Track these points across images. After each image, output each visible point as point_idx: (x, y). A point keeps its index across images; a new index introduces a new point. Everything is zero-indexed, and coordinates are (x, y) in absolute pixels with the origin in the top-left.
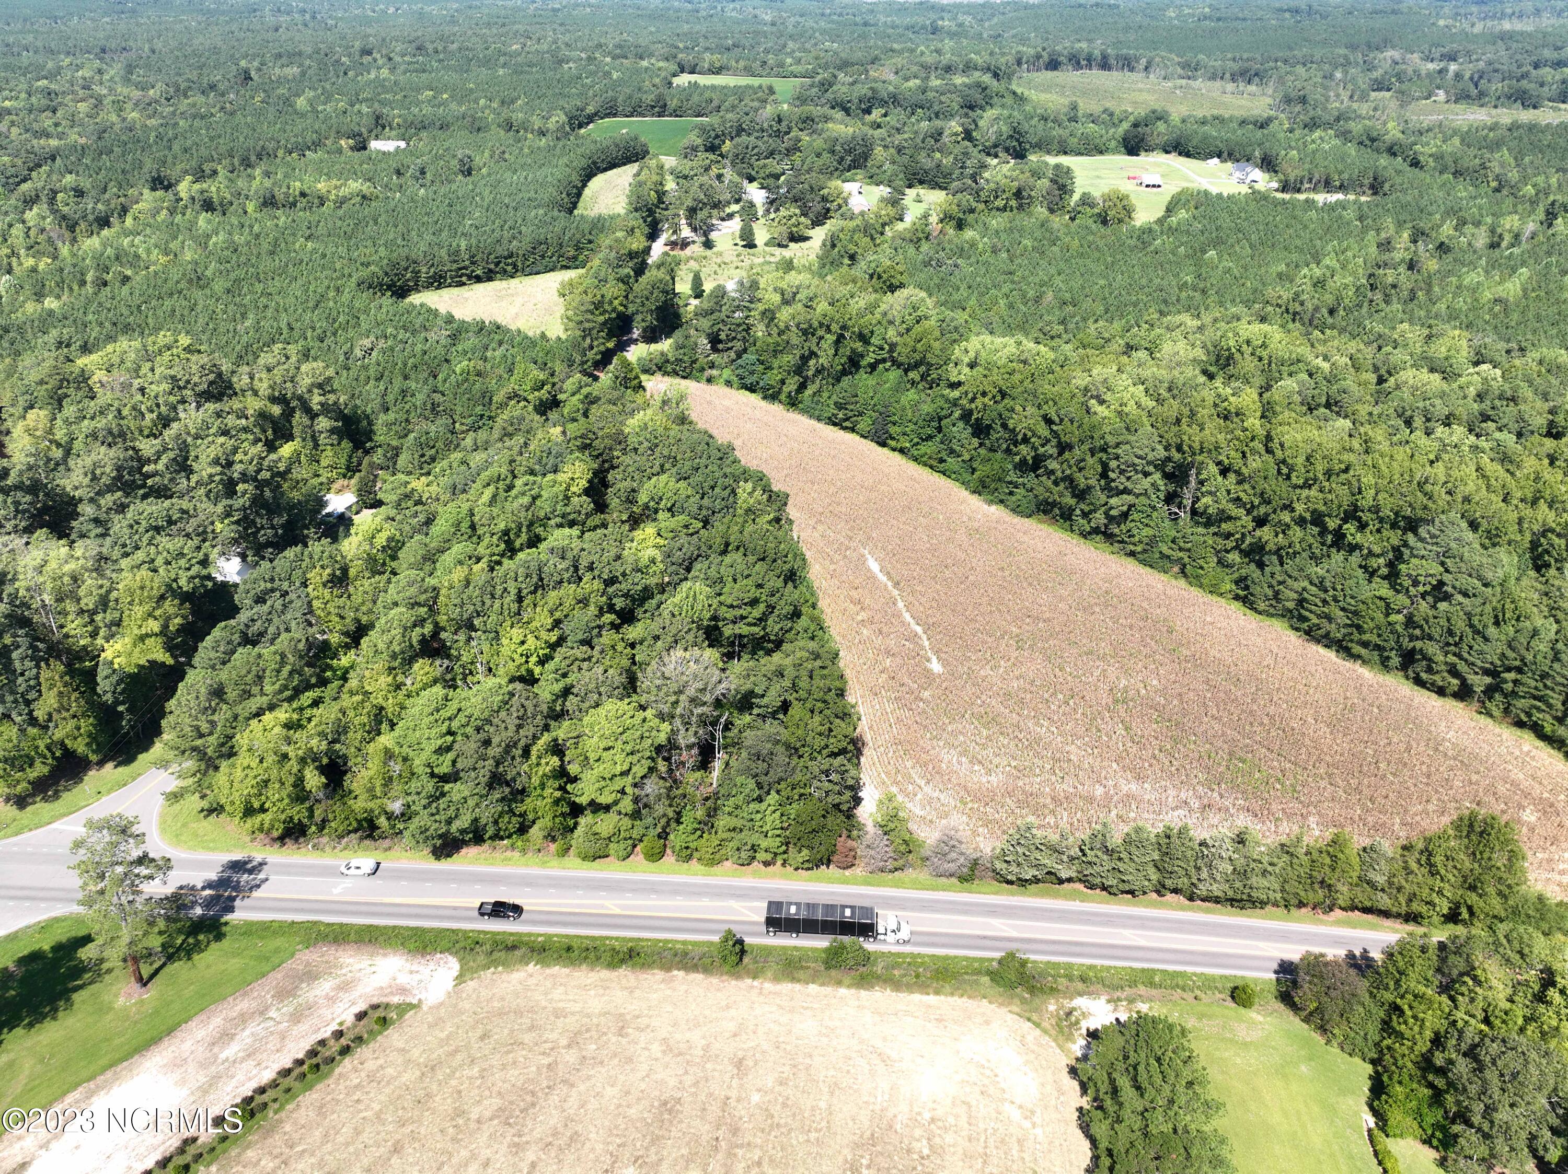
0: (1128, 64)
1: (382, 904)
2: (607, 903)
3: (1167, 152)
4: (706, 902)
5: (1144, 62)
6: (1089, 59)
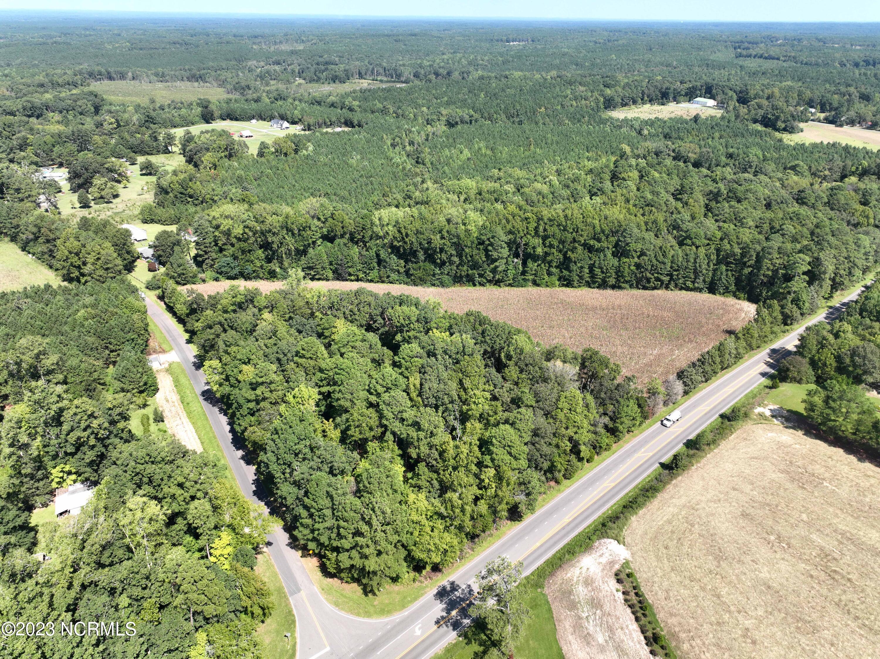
0: (123, 76)
1: (535, 551)
2: (605, 485)
4: (629, 462)
5: (130, 74)
6: (100, 74)
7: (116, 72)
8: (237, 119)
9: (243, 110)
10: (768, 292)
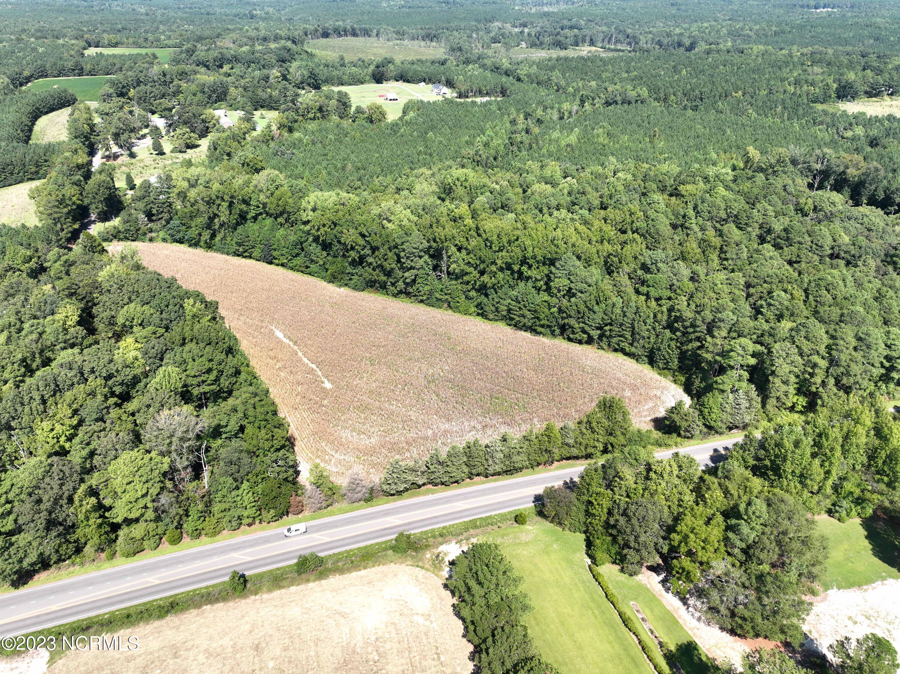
0: (367, 33)
3: (397, 81)
5: (375, 31)
6: (345, 31)
7: (360, 30)
8: (408, 82)
9: (415, 71)
10: (701, 382)
